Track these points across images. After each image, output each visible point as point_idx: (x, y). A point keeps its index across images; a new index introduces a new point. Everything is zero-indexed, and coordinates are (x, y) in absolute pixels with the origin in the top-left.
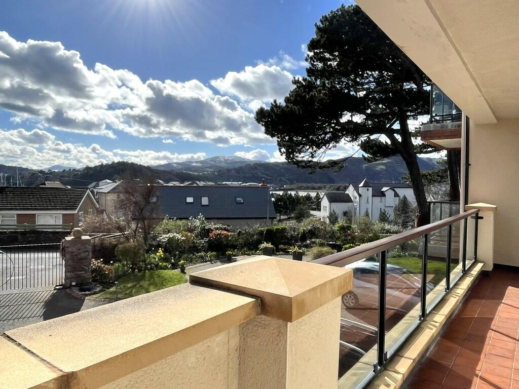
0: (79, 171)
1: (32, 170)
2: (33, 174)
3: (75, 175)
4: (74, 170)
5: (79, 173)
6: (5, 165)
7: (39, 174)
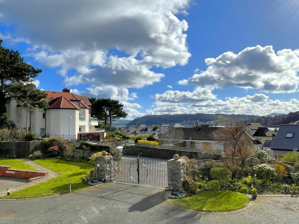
0: (286, 115)
1: (259, 116)
2: (259, 119)
3: (283, 118)
4: (283, 115)
5: (286, 117)
6: (245, 114)
7: (262, 118)
